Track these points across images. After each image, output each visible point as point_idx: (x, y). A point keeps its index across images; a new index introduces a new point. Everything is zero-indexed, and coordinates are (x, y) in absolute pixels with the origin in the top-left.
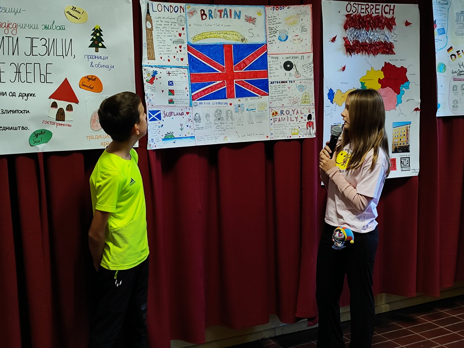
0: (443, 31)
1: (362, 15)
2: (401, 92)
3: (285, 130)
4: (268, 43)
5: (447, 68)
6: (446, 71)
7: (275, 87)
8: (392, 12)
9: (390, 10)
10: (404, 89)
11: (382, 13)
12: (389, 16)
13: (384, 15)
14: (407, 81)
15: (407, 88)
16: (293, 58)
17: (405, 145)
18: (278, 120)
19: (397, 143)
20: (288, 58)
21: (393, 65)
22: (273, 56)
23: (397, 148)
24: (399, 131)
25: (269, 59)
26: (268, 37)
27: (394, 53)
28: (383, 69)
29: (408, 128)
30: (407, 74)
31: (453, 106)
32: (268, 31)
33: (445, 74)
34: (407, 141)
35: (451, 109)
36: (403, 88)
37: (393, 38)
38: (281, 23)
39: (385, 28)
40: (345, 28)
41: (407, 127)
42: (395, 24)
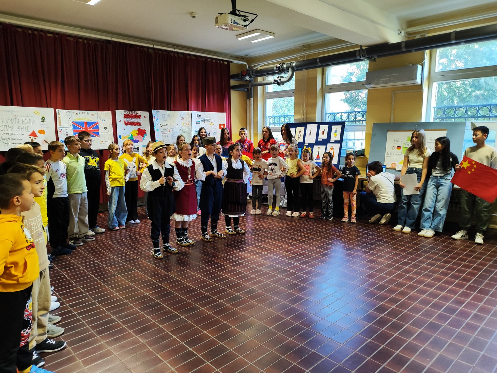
0: (157, 119)
1: (130, 114)
4: (99, 122)
6: (159, 131)
7: (101, 134)
8: (140, 113)
12: (138, 115)
13: (137, 114)
14: (146, 134)
16: (106, 126)
18: (103, 144)
21: (141, 129)
22: (101, 125)
25: (99, 126)
26: (99, 120)
27: (141, 125)
28: (138, 130)
30: (146, 132)
32: (99, 118)
36: (145, 136)
37: (140, 121)
38: (102, 116)
39: (138, 118)
40: (124, 118)
42: (141, 117)
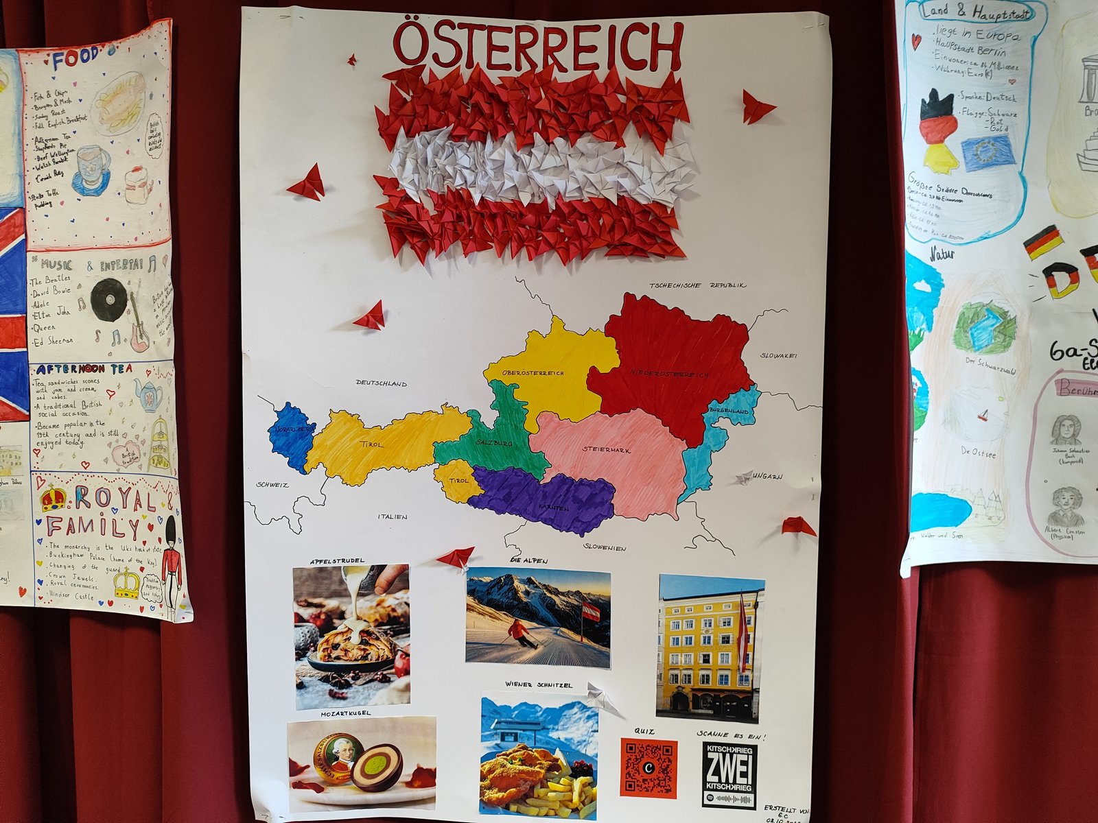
0: (997, 152)
2: (708, 435)
3: (89, 572)
4: (30, 206)
5: (1023, 327)
6: (1014, 342)
7: (57, 387)
8: (665, 57)
9: (656, 47)
10: (724, 423)
11: (611, 64)
12: (650, 79)
13: (624, 72)
16: (125, 268)
17: (733, 684)
18: (64, 525)
19: (687, 672)
20: (108, 266)
21: (670, 308)
22: (52, 257)
23: (686, 697)
24: (698, 619)
25: (34, 270)
26: (31, 176)
28: (613, 327)
29: (749, 611)
31: (1054, 518)
32: (31, 153)
33: (1007, 359)
34: (744, 669)
35: (1041, 530)
36: (718, 419)
37: (674, 179)
38: (84, 118)
39: (629, 136)
41: (742, 606)
42: (685, 118)
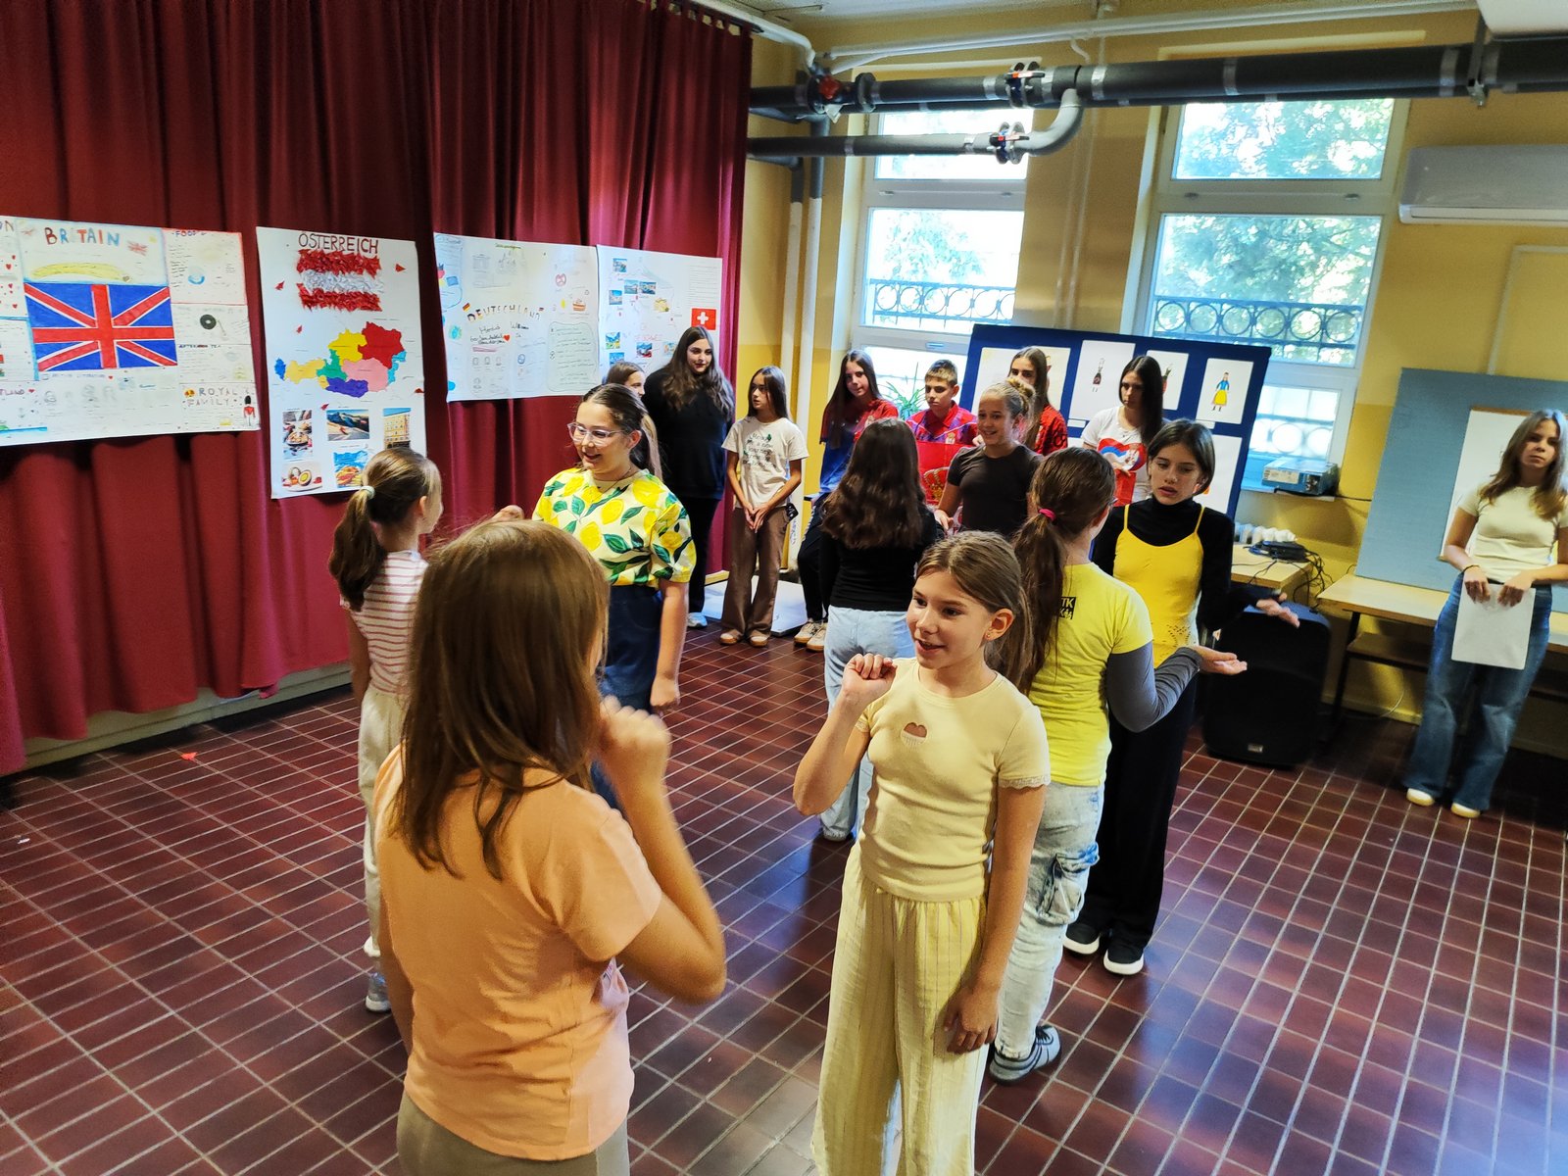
0: (453, 281)
1: (327, 252)
2: (393, 366)
4: (171, 286)
6: (462, 336)
7: (187, 353)
8: (373, 250)
11: (358, 251)
12: (369, 256)
14: (402, 350)
15: (403, 360)
16: (215, 311)
18: (195, 402)
20: (207, 309)
21: (380, 326)
22: (182, 305)
23: (391, 445)
25: (174, 309)
26: (170, 275)
27: (378, 308)
28: (364, 332)
30: (402, 341)
32: (170, 267)
36: (395, 360)
37: (378, 287)
38: (191, 256)
39: (365, 273)
40: (299, 269)
41: (405, 417)
42: (380, 268)
